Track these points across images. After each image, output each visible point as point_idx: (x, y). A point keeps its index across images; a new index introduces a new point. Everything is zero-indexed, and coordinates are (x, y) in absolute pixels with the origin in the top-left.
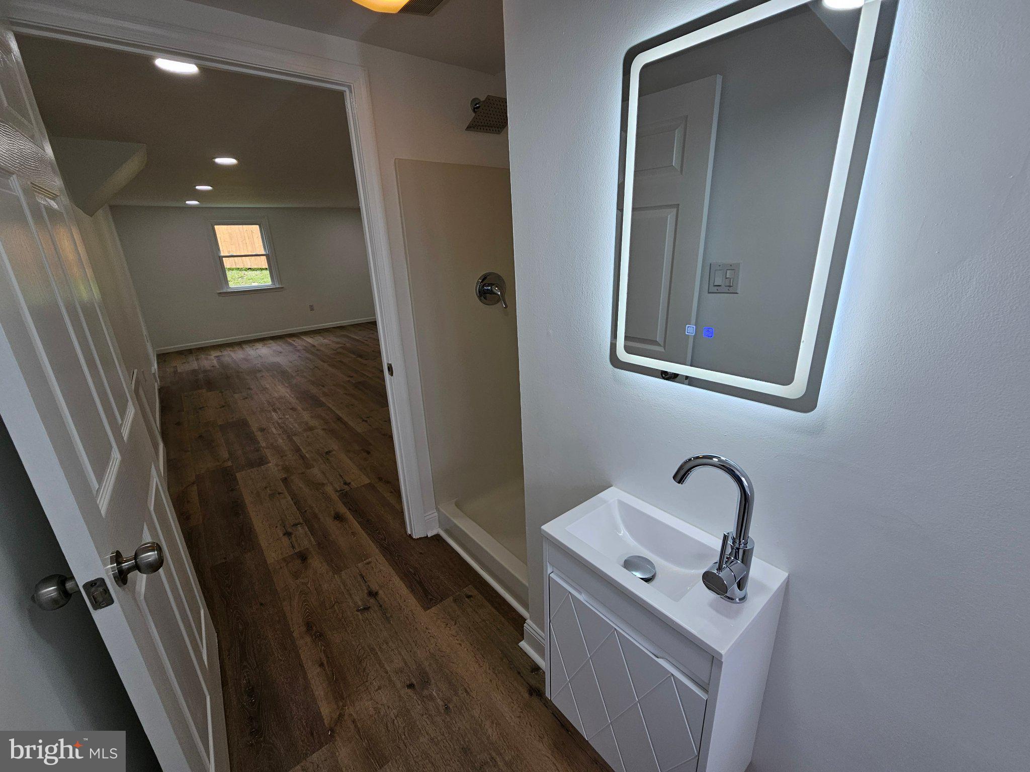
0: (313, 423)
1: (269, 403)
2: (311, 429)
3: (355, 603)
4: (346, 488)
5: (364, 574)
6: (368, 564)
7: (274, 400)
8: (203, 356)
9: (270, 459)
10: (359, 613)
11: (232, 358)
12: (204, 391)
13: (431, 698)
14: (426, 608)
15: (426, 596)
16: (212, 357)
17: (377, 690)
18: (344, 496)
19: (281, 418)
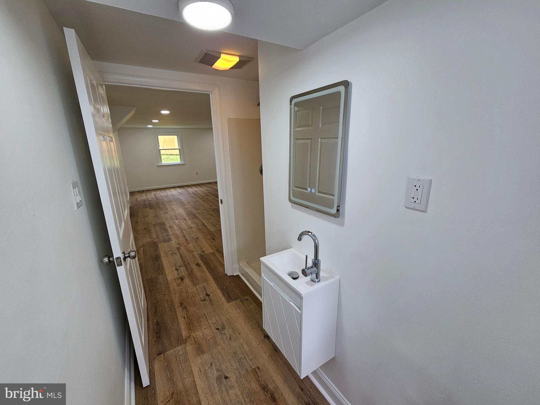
0: (192, 225)
1: (175, 216)
2: (191, 228)
3: (200, 298)
4: (203, 253)
5: (205, 287)
6: (207, 283)
7: (177, 215)
8: (148, 194)
9: (173, 239)
10: (201, 301)
11: (161, 195)
12: (148, 209)
13: (225, 334)
14: (228, 302)
15: (229, 298)
16: (152, 194)
17: (204, 329)
18: (201, 256)
19: (179, 223)
